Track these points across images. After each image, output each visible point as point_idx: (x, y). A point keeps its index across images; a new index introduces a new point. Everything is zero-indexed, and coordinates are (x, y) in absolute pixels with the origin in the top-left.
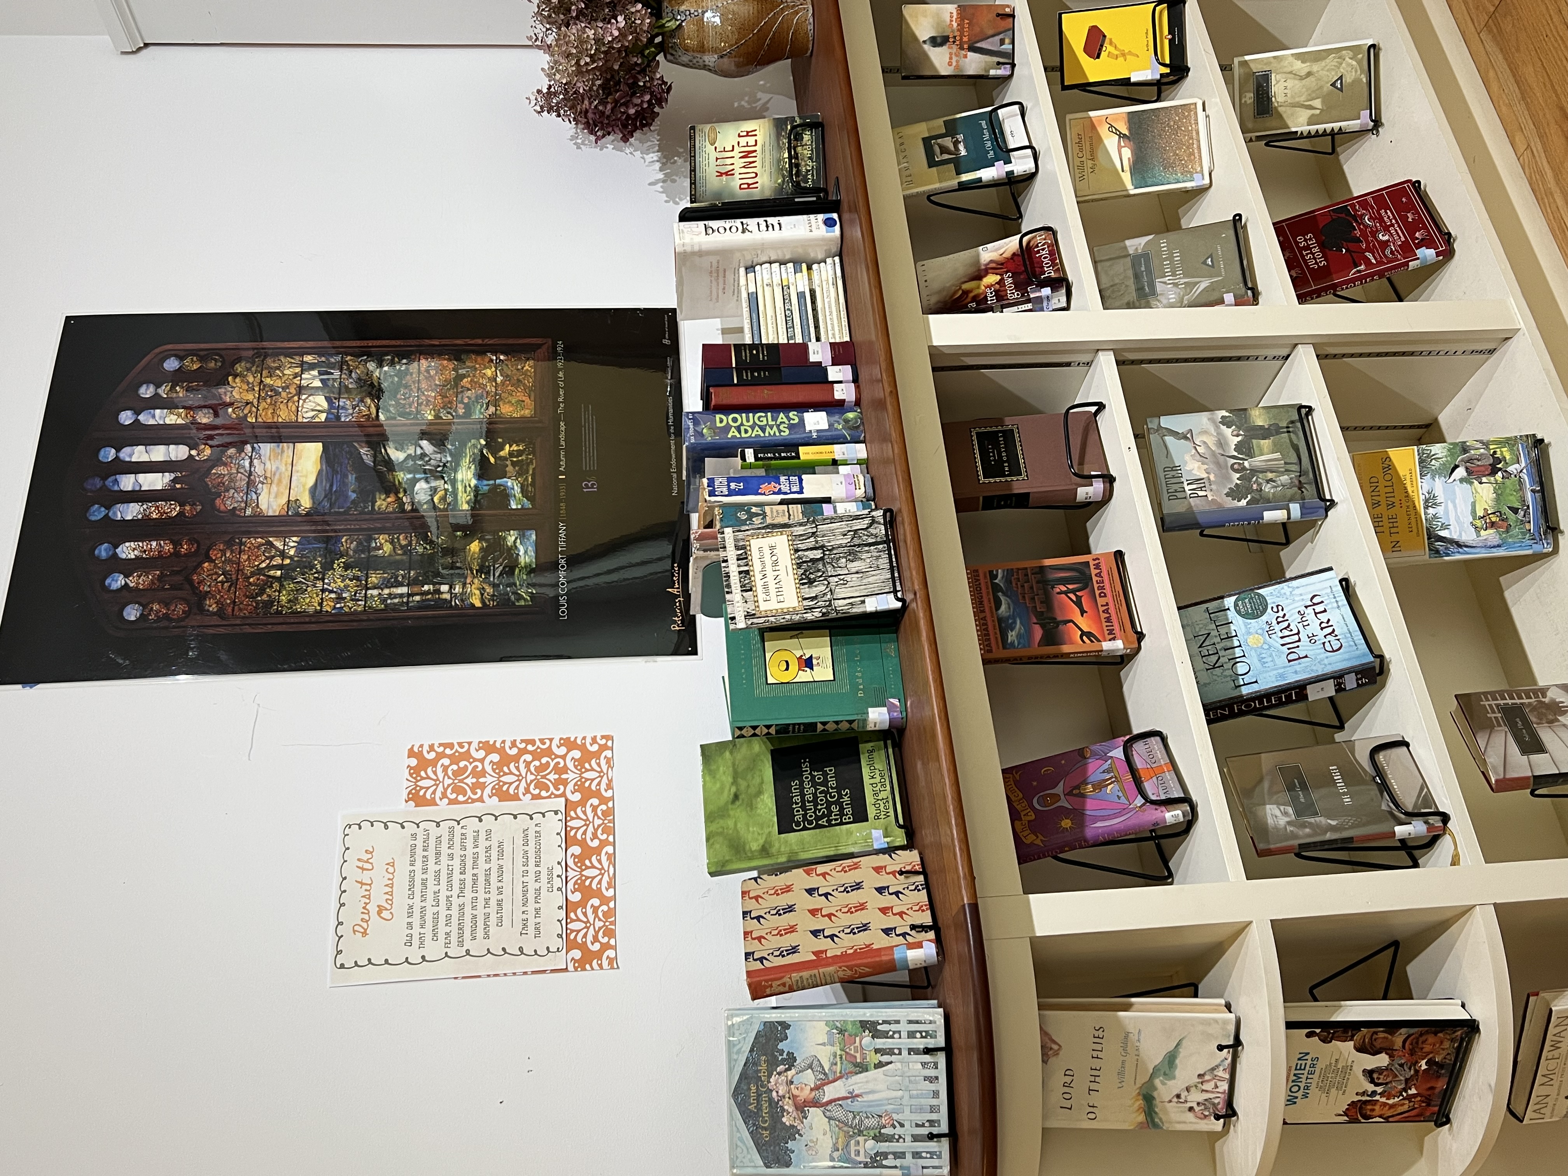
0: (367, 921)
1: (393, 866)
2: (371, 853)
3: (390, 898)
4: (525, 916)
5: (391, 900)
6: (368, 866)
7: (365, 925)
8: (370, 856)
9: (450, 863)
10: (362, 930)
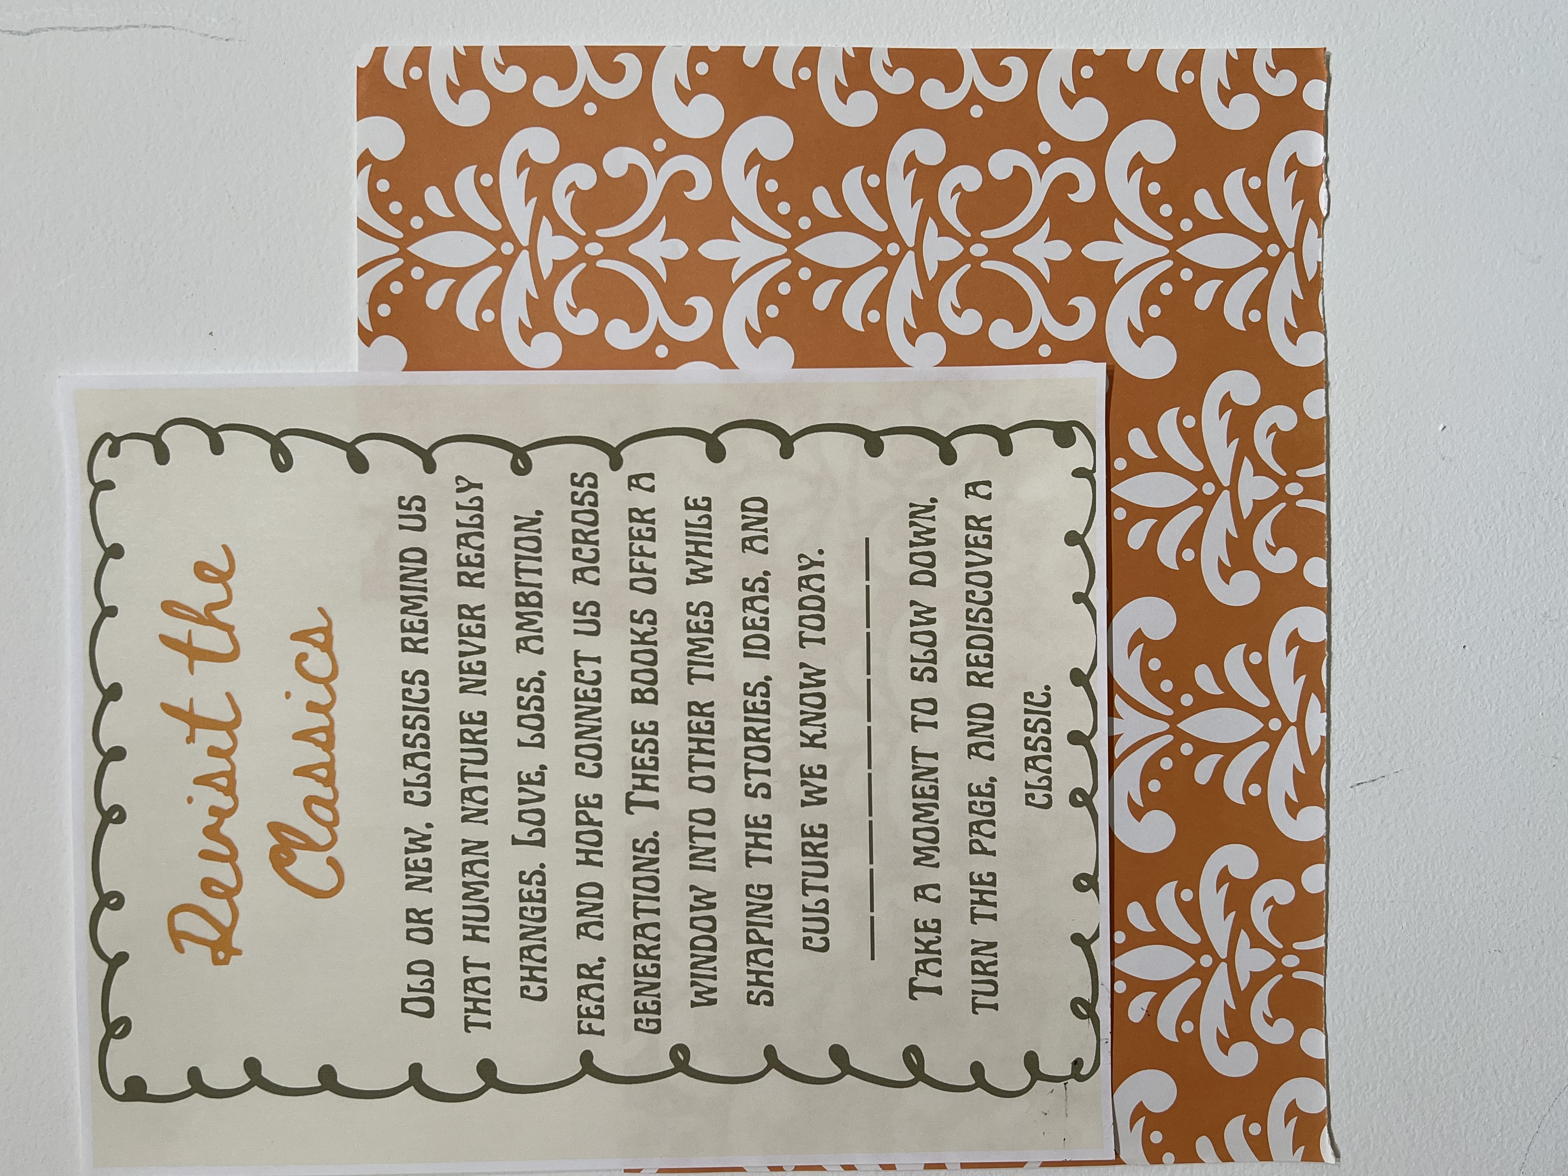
0: (229, 894)
1: (327, 647)
2: (223, 578)
3: (326, 793)
4: (926, 911)
5: (329, 805)
6: (217, 641)
7: (220, 909)
8: (217, 592)
9: (589, 646)
10: (213, 935)
